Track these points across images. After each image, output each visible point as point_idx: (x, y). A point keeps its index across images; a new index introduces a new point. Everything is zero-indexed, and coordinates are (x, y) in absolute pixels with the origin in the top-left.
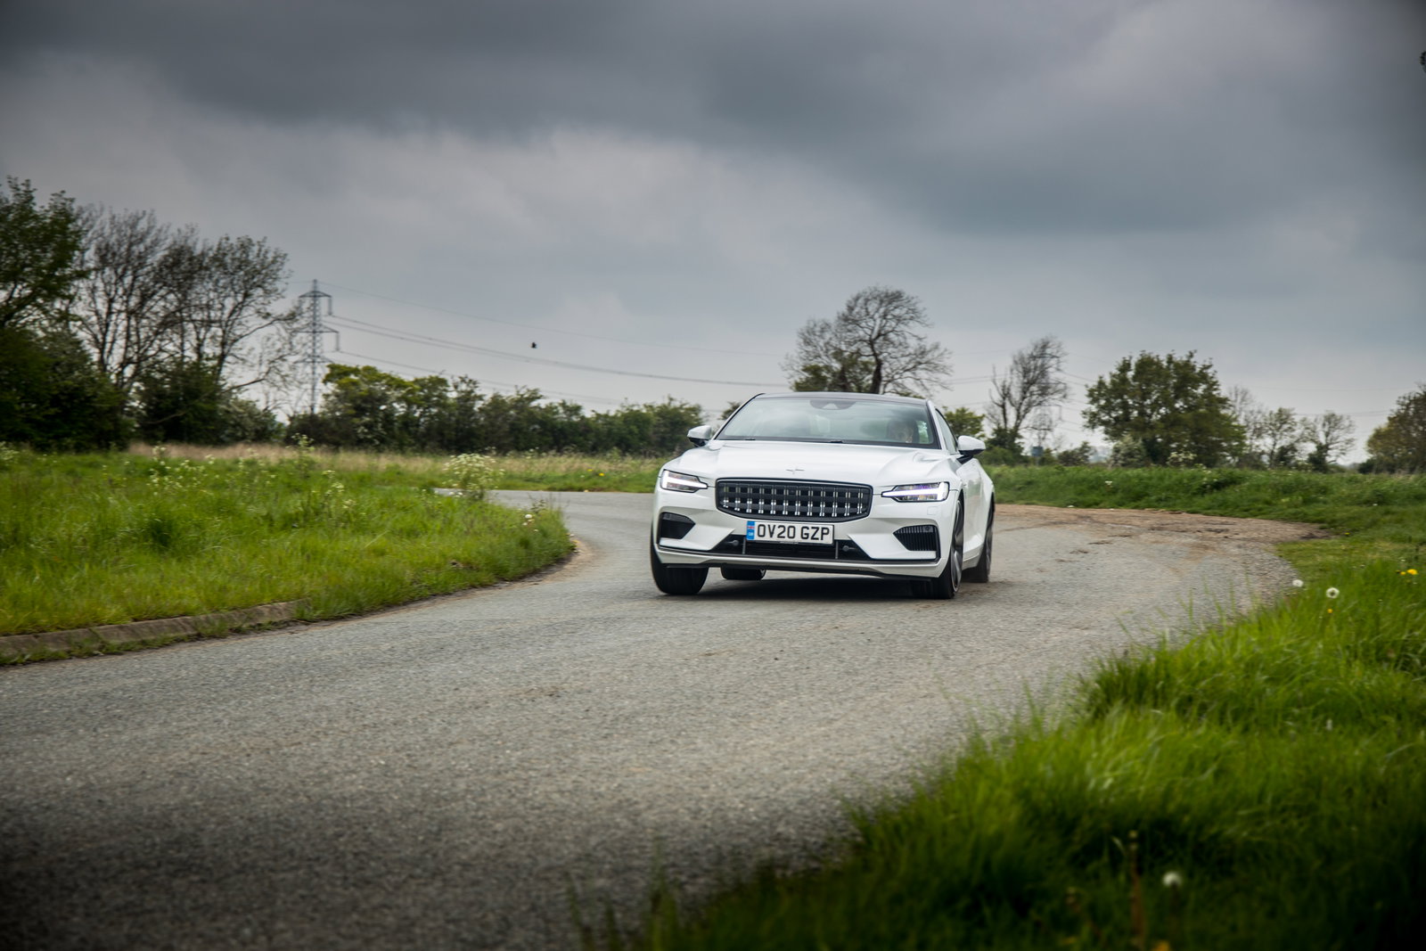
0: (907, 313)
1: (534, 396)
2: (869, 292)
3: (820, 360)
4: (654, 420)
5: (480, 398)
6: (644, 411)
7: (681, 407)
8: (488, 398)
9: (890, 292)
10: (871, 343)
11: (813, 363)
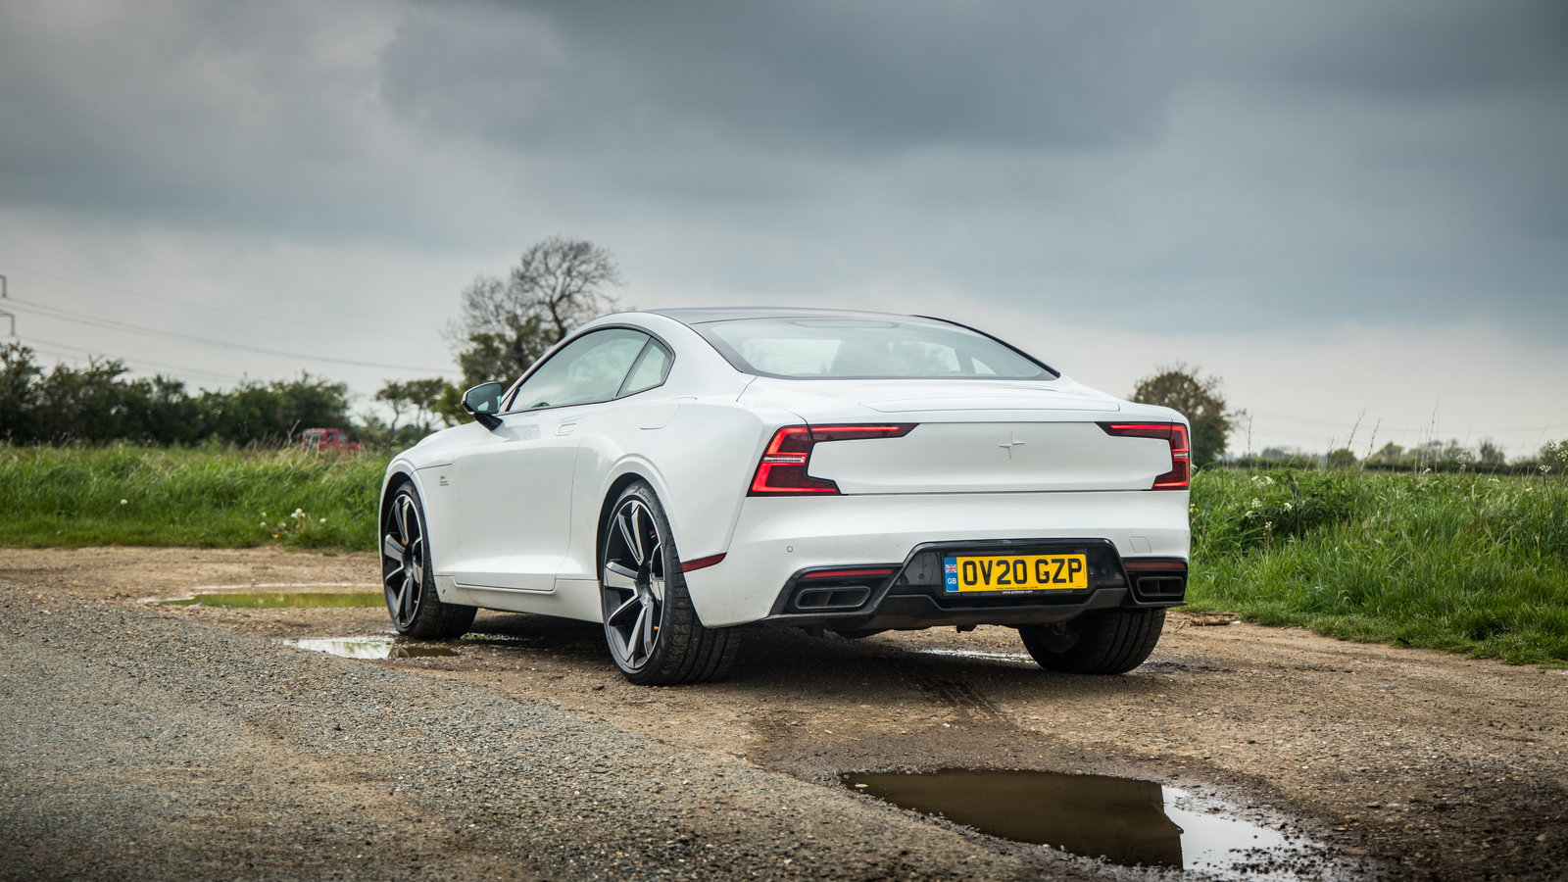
0: (596, 269)
1: (115, 370)
2: (549, 243)
3: (490, 326)
4: (283, 402)
5: (37, 371)
6: (270, 390)
7: (319, 385)
8: (49, 372)
9: (575, 244)
10: (553, 306)
11: (483, 331)
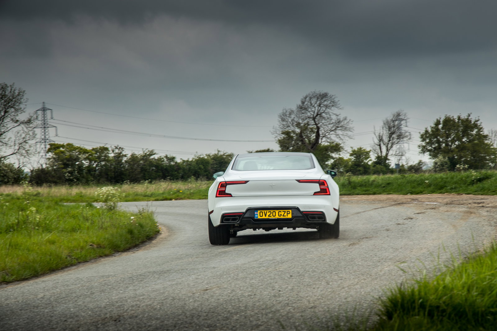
0: (330, 103)
1: (152, 153)
2: (311, 94)
3: (289, 128)
4: (211, 162)
5: (125, 156)
6: (206, 158)
7: (224, 155)
8: (129, 156)
9: (322, 93)
10: (314, 119)
11: (287, 130)
